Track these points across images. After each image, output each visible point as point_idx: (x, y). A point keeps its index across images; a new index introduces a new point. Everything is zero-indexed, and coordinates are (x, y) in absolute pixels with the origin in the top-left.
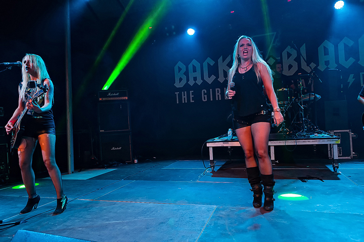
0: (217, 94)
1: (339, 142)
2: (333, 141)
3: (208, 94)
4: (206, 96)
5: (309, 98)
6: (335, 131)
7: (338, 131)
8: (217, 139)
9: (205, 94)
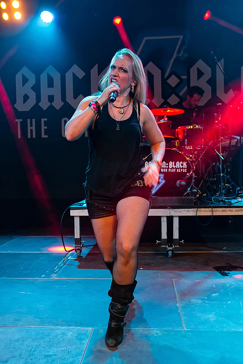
5: (230, 143)
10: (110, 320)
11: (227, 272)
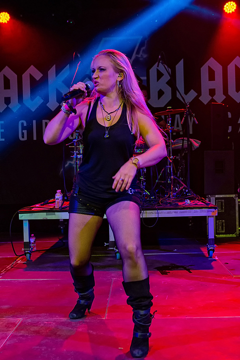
1: (216, 213)
2: (208, 212)
3: (29, 128)
4: (25, 132)
5: (182, 145)
6: (217, 196)
7: (221, 196)
10: (135, 330)
11: (168, 271)
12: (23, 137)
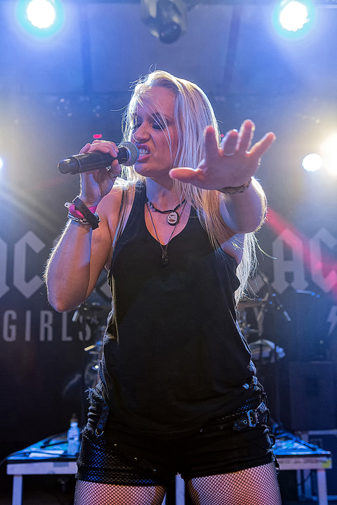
0: (43, 325)
1: (329, 465)
2: (317, 462)
3: (20, 323)
4: (13, 328)
5: (261, 353)
7: (317, 433)
8: (35, 451)
9: (11, 322)
12: (9, 335)
